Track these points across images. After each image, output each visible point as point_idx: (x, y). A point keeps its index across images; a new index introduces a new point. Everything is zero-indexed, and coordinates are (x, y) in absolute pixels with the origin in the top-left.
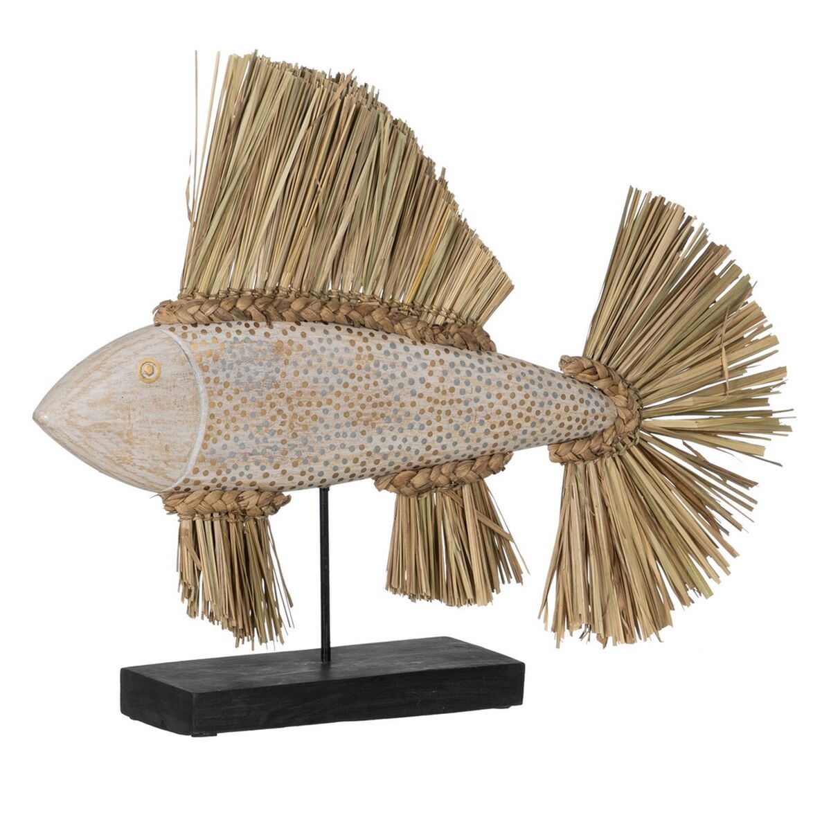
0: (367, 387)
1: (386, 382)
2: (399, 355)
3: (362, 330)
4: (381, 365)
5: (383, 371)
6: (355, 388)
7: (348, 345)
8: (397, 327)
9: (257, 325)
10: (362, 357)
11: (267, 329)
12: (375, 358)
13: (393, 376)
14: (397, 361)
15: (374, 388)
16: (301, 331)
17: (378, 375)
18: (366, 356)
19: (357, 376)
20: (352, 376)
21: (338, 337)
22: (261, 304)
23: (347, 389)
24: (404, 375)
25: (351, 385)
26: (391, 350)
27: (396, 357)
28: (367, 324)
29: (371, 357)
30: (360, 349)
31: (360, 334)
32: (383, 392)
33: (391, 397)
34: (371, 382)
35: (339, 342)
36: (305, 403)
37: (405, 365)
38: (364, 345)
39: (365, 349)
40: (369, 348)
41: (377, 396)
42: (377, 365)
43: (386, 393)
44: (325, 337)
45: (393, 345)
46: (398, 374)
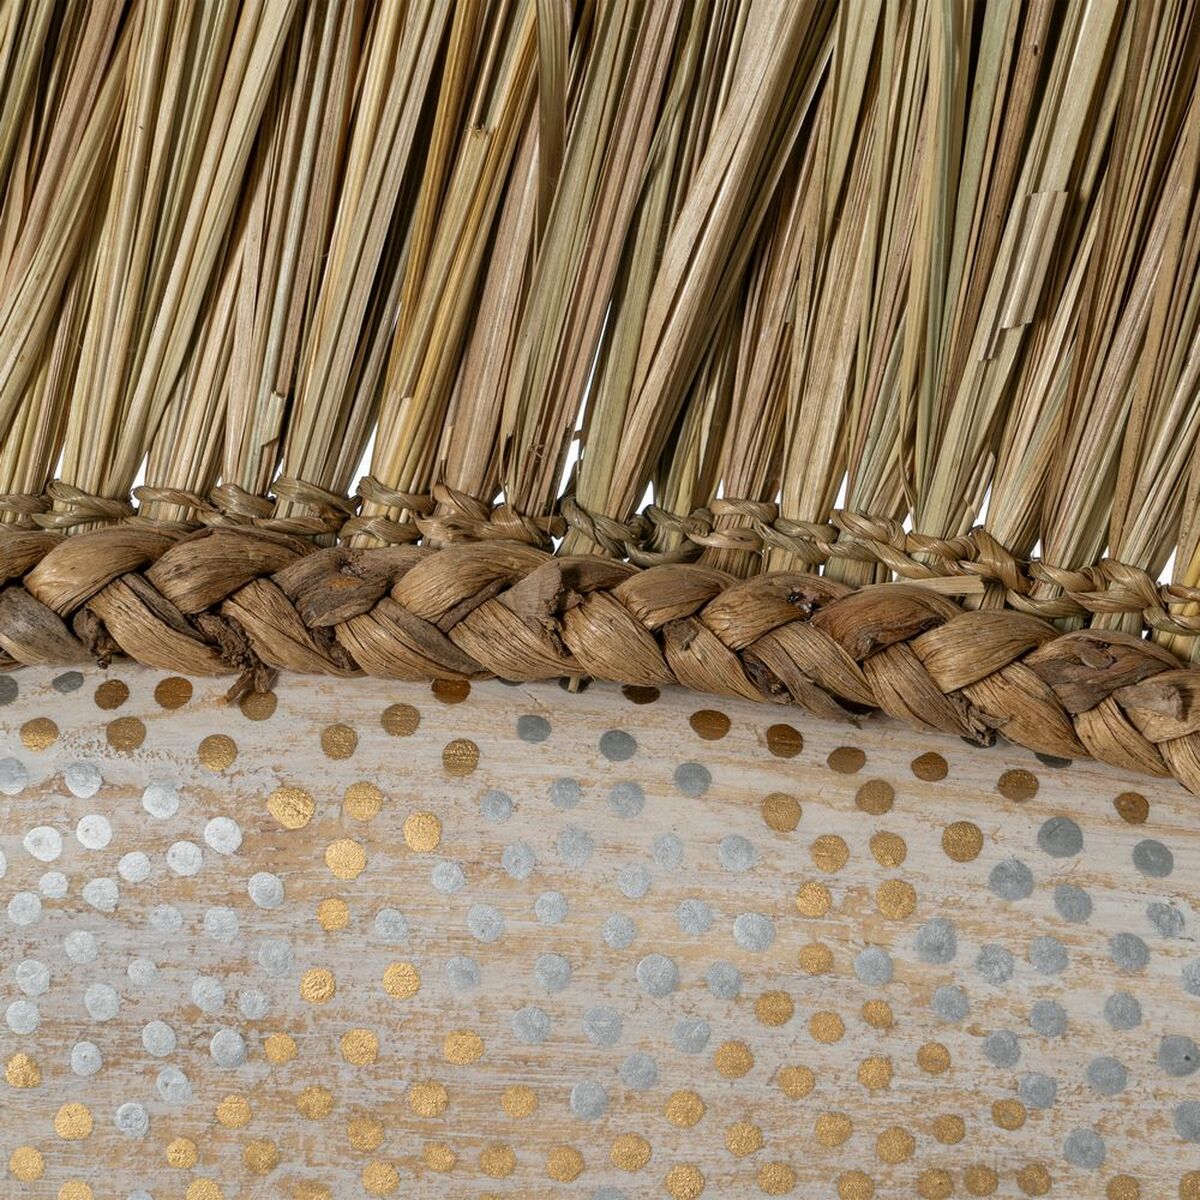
0: (879, 1076)
1: (1003, 1051)
2: (1092, 891)
3: (865, 737)
4: (967, 949)
5: (979, 988)
6: (799, 1081)
7: (749, 823)
8: (1097, 727)
9: (172, 695)
10: (837, 899)
11: (232, 722)
12: (928, 909)
13: (1054, 1022)
14: (1076, 929)
15: (924, 1083)
16: (450, 736)
17: (955, 1008)
18: (862, 891)
19: (803, 1012)
20: (775, 1010)
21: (693, 778)
22: (180, 573)
23: (742, 1085)
24: (1126, 1013)
25: (768, 1060)
26: (1041, 863)
27: (1075, 902)
28: (890, 704)
29: (902, 898)
30: (831, 850)
31: (846, 759)
32: (985, 1114)
33: (1038, 1139)
34: (902, 1047)
35: (696, 804)
36: (469, 1154)
37: (1131, 952)
38: (856, 827)
39: (859, 846)
40: (890, 847)
41: (950, 1130)
42: (940, 950)
43: (1007, 1115)
44: (607, 771)
45: (1062, 835)
46: (1084, 1005)
